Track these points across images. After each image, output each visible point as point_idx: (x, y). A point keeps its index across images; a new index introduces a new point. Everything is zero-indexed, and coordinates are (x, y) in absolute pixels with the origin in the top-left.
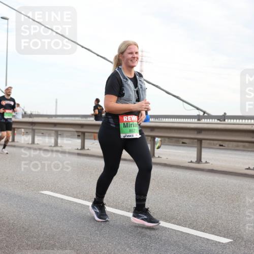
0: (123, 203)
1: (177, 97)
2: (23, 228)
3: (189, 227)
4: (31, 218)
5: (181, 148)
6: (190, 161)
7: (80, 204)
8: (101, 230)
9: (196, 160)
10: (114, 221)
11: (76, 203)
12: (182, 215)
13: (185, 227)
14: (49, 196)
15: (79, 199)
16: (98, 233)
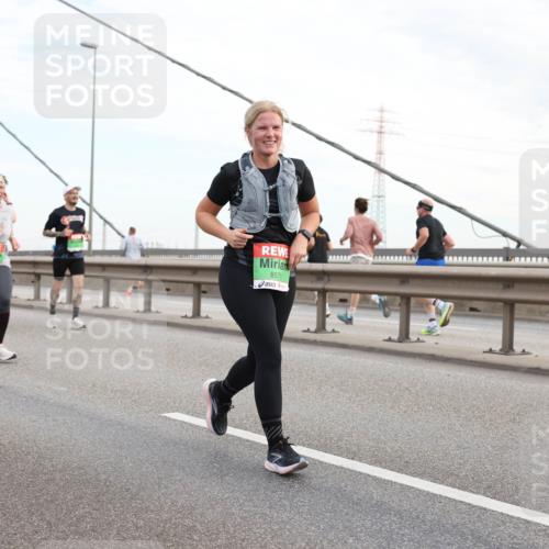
0: (340, 439)
1: (460, 210)
2: (127, 490)
3: (485, 494)
4: (144, 469)
5: (468, 320)
6: (487, 349)
7: (248, 441)
8: (294, 497)
9: (500, 347)
10: (321, 478)
11: (240, 439)
12: (468, 467)
13: (478, 493)
14: (183, 423)
15: (246, 429)
16: (287, 503)
